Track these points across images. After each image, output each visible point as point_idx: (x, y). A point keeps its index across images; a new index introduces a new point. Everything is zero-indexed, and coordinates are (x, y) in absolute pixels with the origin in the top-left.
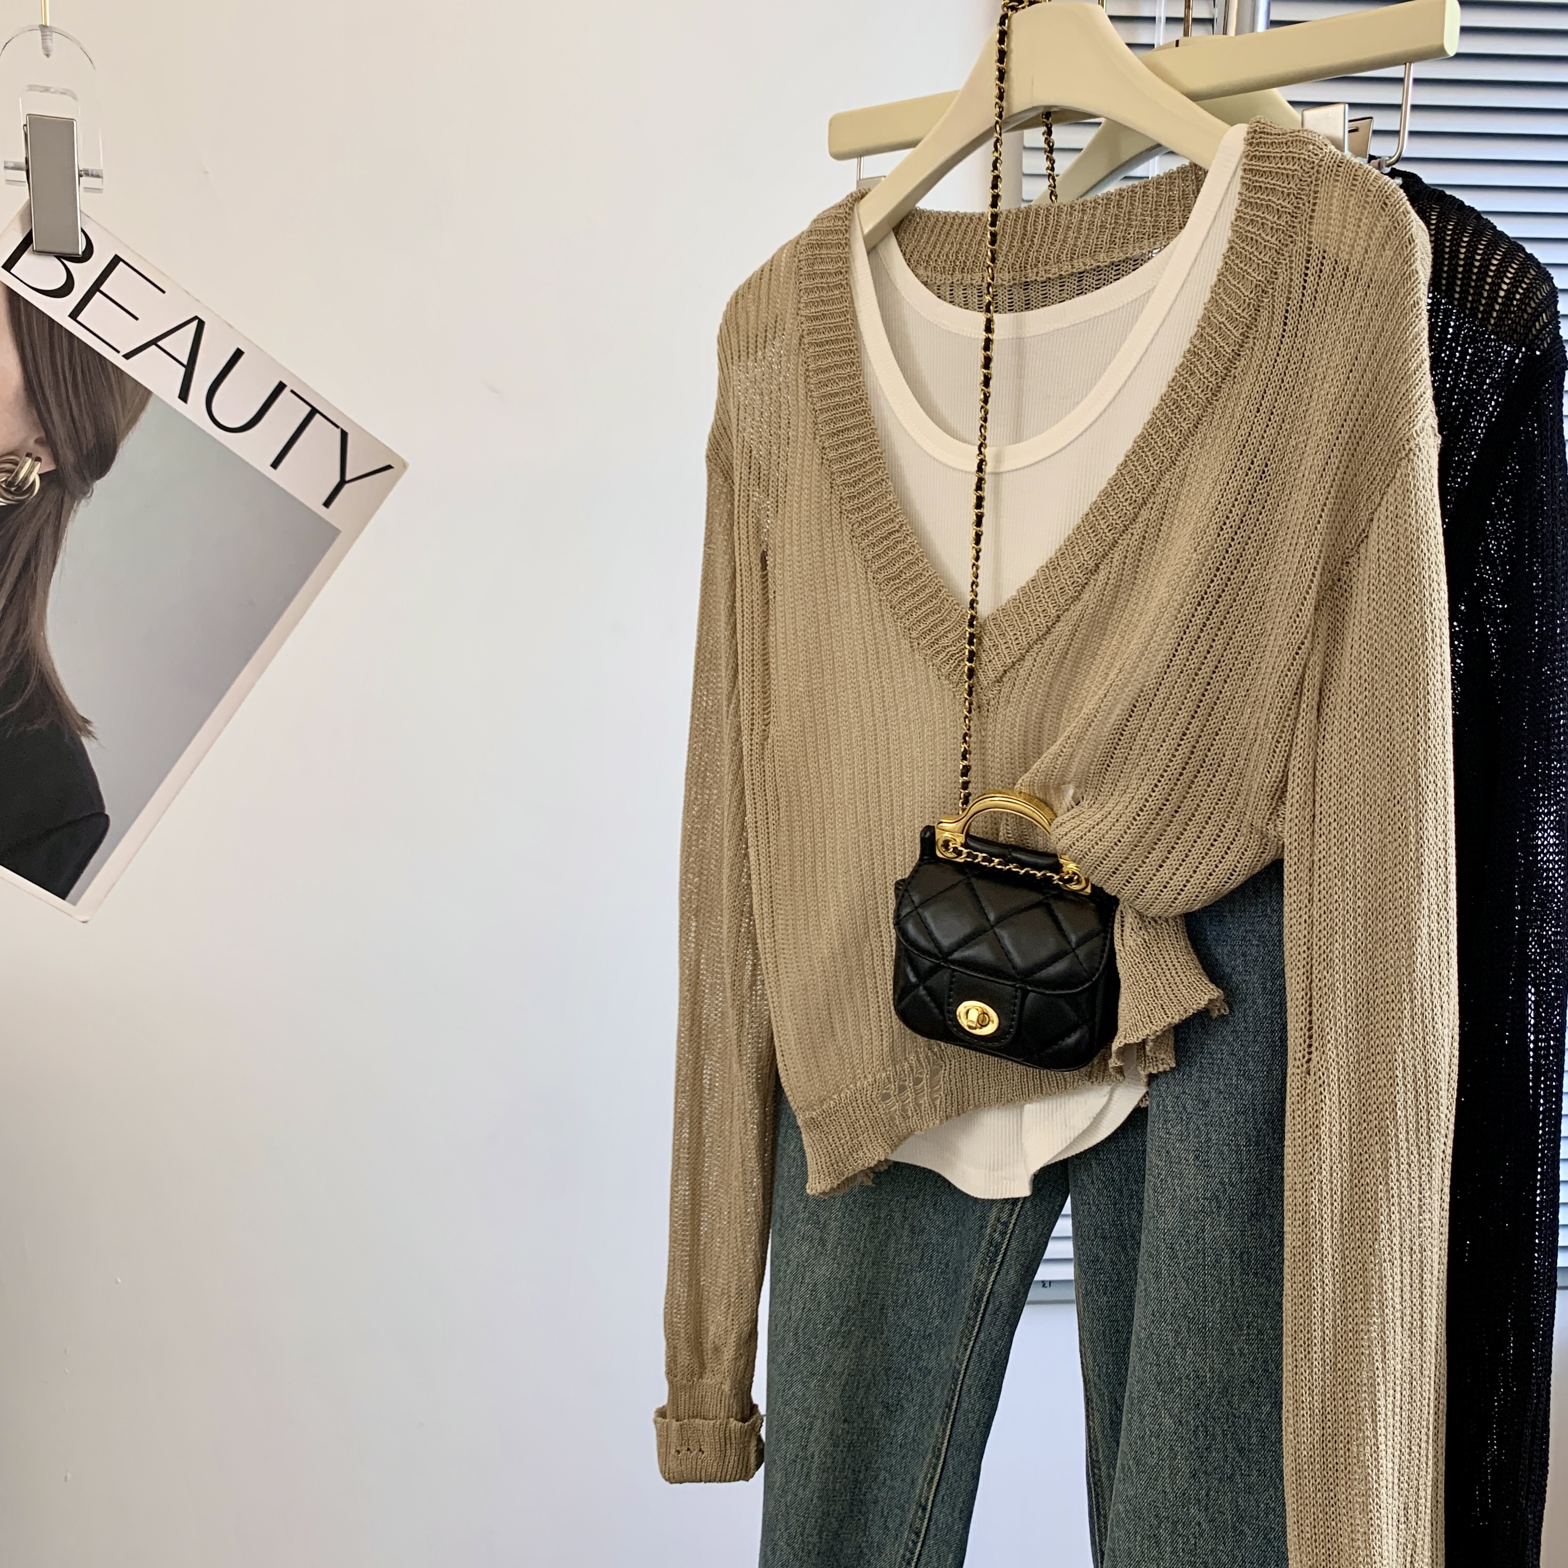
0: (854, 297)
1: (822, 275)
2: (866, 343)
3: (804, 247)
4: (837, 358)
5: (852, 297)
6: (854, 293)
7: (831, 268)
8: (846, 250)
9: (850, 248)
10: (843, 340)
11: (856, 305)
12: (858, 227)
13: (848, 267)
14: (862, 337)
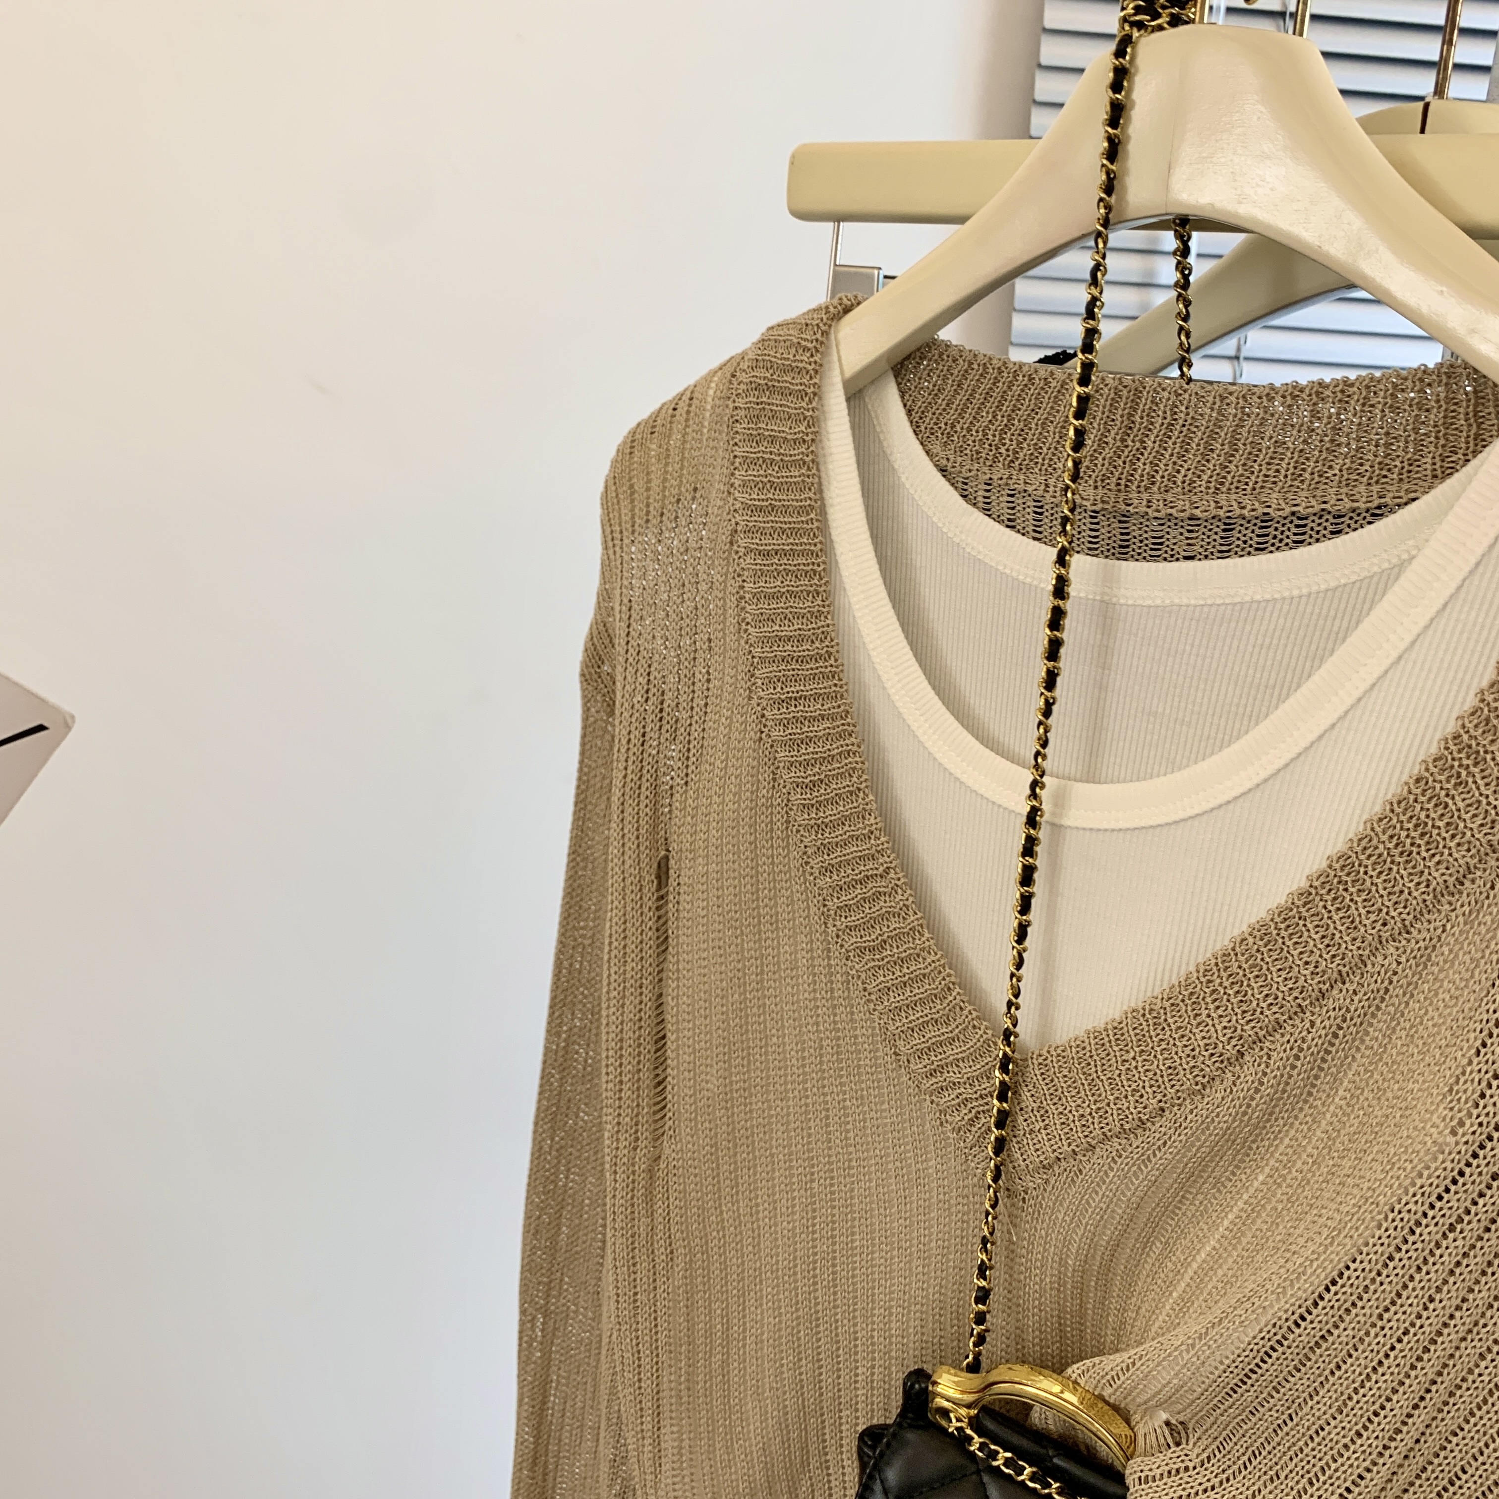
0: (825, 483)
1: (773, 440)
2: (840, 559)
3: (743, 386)
4: (790, 581)
5: (820, 484)
6: (823, 475)
7: (785, 429)
8: (814, 404)
9: (820, 398)
10: (802, 553)
11: (826, 495)
12: (836, 366)
13: (815, 433)
14: (832, 548)
